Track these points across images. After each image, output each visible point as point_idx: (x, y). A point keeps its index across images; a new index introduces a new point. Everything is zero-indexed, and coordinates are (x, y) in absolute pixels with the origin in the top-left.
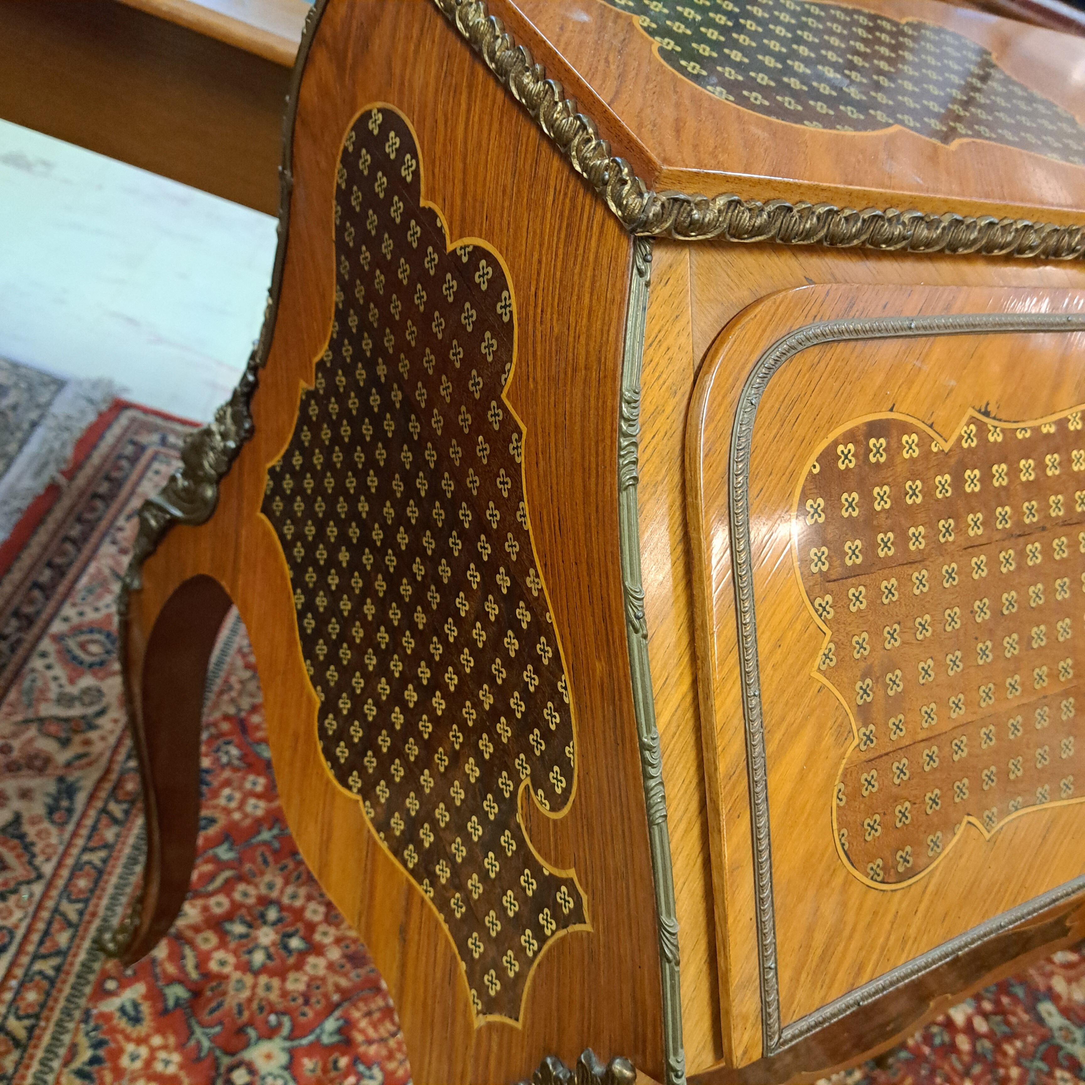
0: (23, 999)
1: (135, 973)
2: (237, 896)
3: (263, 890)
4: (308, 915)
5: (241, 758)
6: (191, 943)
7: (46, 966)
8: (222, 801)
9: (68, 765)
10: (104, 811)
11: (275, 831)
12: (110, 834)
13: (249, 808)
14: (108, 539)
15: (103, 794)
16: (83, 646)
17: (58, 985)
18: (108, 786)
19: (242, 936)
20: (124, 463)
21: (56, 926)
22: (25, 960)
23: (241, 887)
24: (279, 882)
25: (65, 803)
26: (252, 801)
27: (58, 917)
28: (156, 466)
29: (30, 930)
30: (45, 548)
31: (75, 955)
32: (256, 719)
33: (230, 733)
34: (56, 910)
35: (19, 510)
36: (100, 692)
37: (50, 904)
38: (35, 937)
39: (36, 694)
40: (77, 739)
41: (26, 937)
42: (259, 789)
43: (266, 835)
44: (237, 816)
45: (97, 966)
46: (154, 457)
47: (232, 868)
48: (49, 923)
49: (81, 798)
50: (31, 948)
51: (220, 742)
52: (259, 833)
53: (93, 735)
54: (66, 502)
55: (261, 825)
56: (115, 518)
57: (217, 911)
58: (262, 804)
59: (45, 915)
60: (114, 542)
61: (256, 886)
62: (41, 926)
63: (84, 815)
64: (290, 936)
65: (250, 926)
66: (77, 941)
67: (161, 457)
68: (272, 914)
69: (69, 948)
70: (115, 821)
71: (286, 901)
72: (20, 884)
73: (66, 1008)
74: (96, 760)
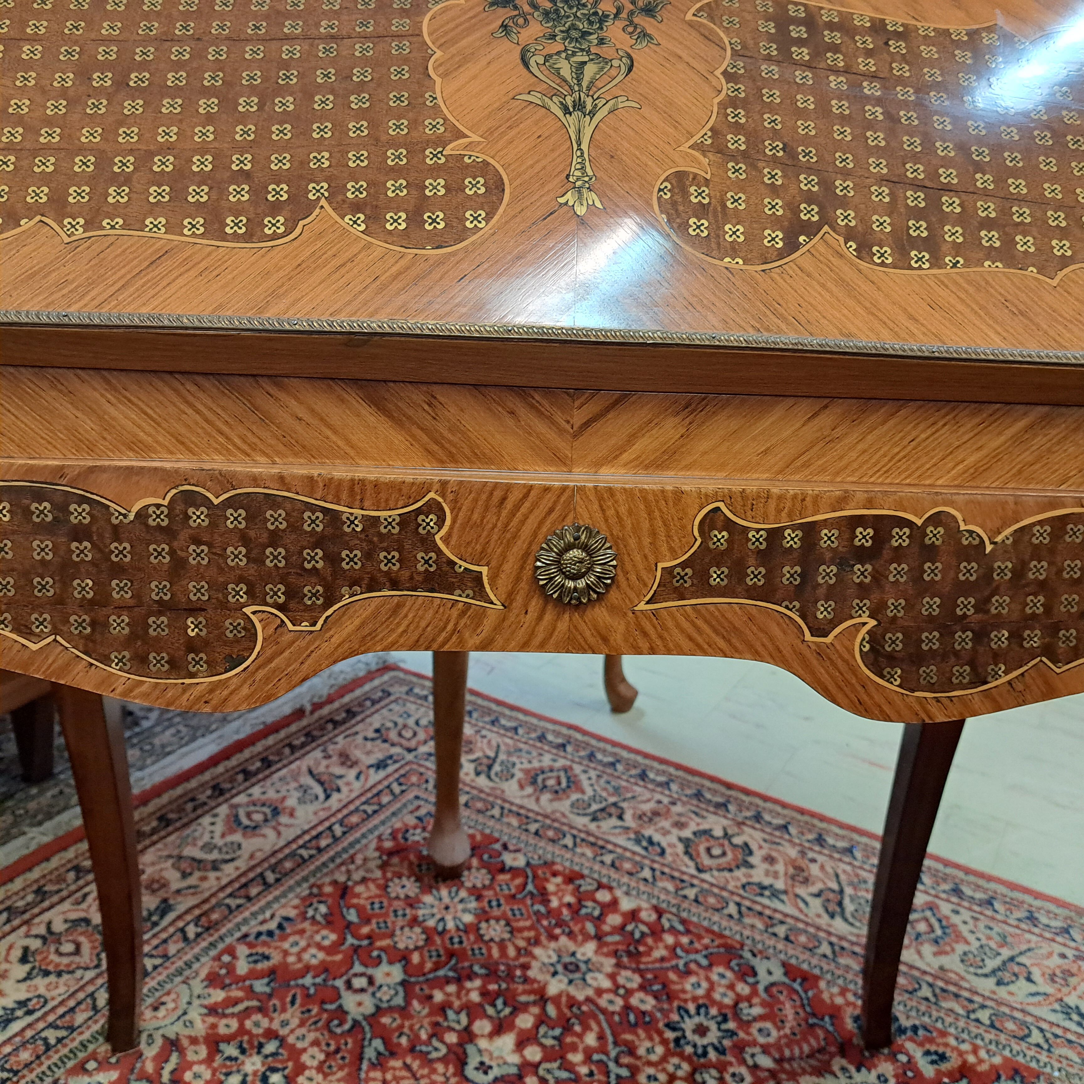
0: (17, 1056)
1: (117, 1061)
2: (248, 1024)
3: (275, 1025)
4: (305, 1058)
5: (325, 916)
6: (182, 1051)
7: (52, 1035)
8: (286, 945)
9: (178, 892)
10: (182, 930)
11: (318, 980)
12: (172, 949)
13: (306, 956)
14: (321, 748)
15: (189, 918)
16: (248, 815)
17: (51, 1053)
18: (197, 912)
19: (230, 1058)
20: (368, 703)
21: (83, 1006)
22: (41, 1025)
23: (257, 1017)
24: (295, 1022)
25: (155, 918)
26: (313, 951)
27: (89, 1000)
28: (393, 706)
29: (62, 1003)
30: (267, 749)
31: (81, 1033)
32: (359, 889)
33: (329, 895)
34: (92, 995)
35: (264, 723)
36: (239, 846)
37: (90, 989)
38: (61, 1011)
39: (190, 840)
40: (197, 874)
41: (53, 1009)
42: (326, 943)
43: (308, 980)
44: (291, 959)
45: (91, 1047)
46: (396, 701)
47: (259, 1000)
48: (79, 1003)
49: (171, 916)
50: (51, 1018)
51: (315, 900)
52: (303, 977)
53: (212, 875)
54: (304, 722)
55: (307, 972)
56: (336, 736)
57: (222, 1030)
58: (321, 955)
59: (81, 995)
60: (324, 751)
61: (271, 1020)
62: (72, 1003)
63: (164, 929)
64: (274, 1070)
65: (243, 1051)
66: (90, 1022)
67: (400, 702)
68: (270, 1047)
69: (79, 1027)
70: (186, 939)
71: (291, 1040)
72: (78, 968)
73: (43, 1073)
74: (202, 892)
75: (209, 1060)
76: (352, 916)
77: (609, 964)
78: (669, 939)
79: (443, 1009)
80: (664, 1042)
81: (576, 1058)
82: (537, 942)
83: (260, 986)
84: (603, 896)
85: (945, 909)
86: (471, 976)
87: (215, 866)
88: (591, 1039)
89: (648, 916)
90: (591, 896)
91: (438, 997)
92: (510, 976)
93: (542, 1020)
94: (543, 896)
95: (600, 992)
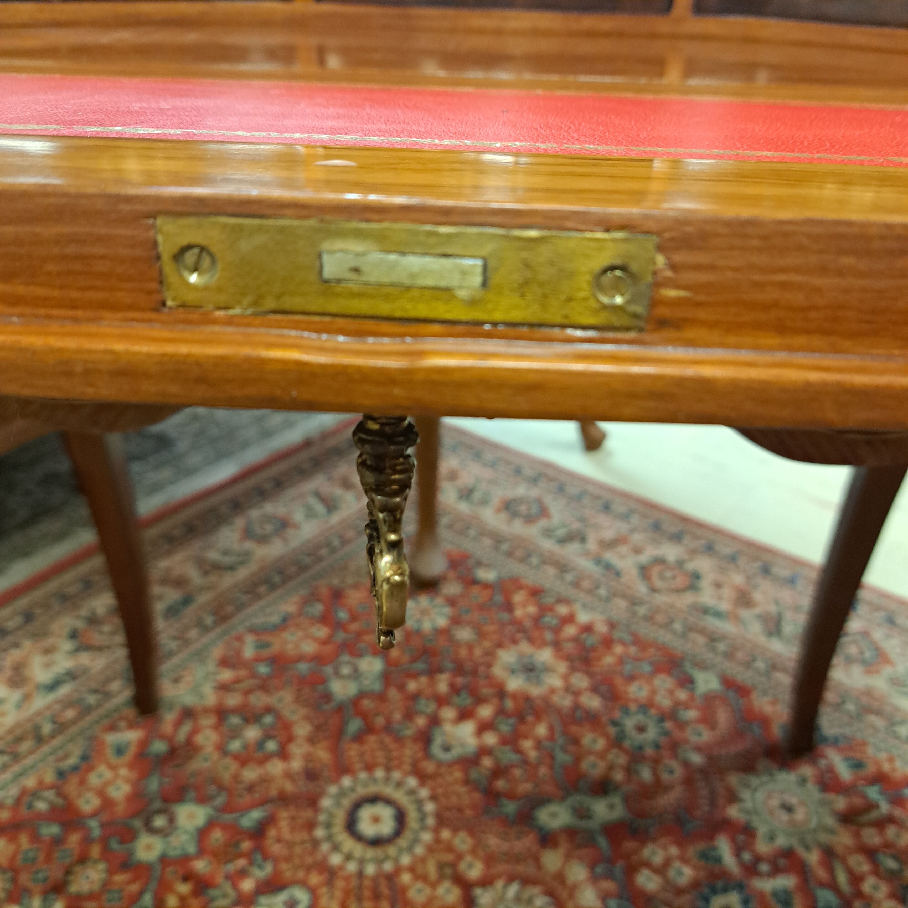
2: (251, 699)
3: (273, 702)
4: (296, 729)
5: (321, 613)
6: (195, 719)
9: (200, 588)
13: (302, 645)
23: (260, 694)
24: (289, 699)
26: (308, 641)
30: (280, 472)
32: (352, 592)
33: (324, 595)
36: (252, 552)
47: (261, 680)
49: (192, 607)
53: (228, 575)
54: (313, 451)
55: (302, 659)
61: (271, 697)
64: (270, 737)
68: (268, 719)
75: (217, 727)
76: (343, 615)
77: (562, 667)
78: (618, 649)
79: (415, 697)
80: (606, 736)
81: (527, 745)
82: (499, 645)
83: (263, 669)
84: (563, 610)
85: (878, 635)
86: (440, 670)
87: (231, 568)
88: (542, 730)
89: (601, 628)
90: (550, 609)
91: (412, 686)
92: (474, 673)
93: (501, 712)
94: (509, 607)
95: (553, 691)
